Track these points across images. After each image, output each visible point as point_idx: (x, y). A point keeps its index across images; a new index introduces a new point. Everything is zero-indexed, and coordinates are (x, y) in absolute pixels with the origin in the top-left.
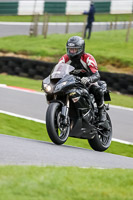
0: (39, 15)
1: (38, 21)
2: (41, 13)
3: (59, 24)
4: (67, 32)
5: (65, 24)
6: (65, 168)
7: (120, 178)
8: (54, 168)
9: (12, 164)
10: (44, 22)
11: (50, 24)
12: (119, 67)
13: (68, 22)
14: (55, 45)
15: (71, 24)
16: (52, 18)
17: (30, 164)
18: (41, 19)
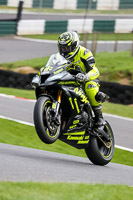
0: (88, 34)
1: (87, 39)
2: (90, 32)
3: (108, 42)
4: (115, 50)
5: (113, 42)
9: (61, 182)
10: (93, 40)
11: (99, 42)
13: (117, 40)
14: (104, 63)
15: (120, 42)
16: (101, 36)
17: (79, 182)
18: (90, 37)
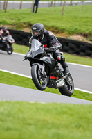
4: (21, 8)
6: (18, 103)
7: (56, 109)
8: (10, 102)
11: (9, 2)
12: (57, 33)
14: (13, 17)
15: (24, 2)
